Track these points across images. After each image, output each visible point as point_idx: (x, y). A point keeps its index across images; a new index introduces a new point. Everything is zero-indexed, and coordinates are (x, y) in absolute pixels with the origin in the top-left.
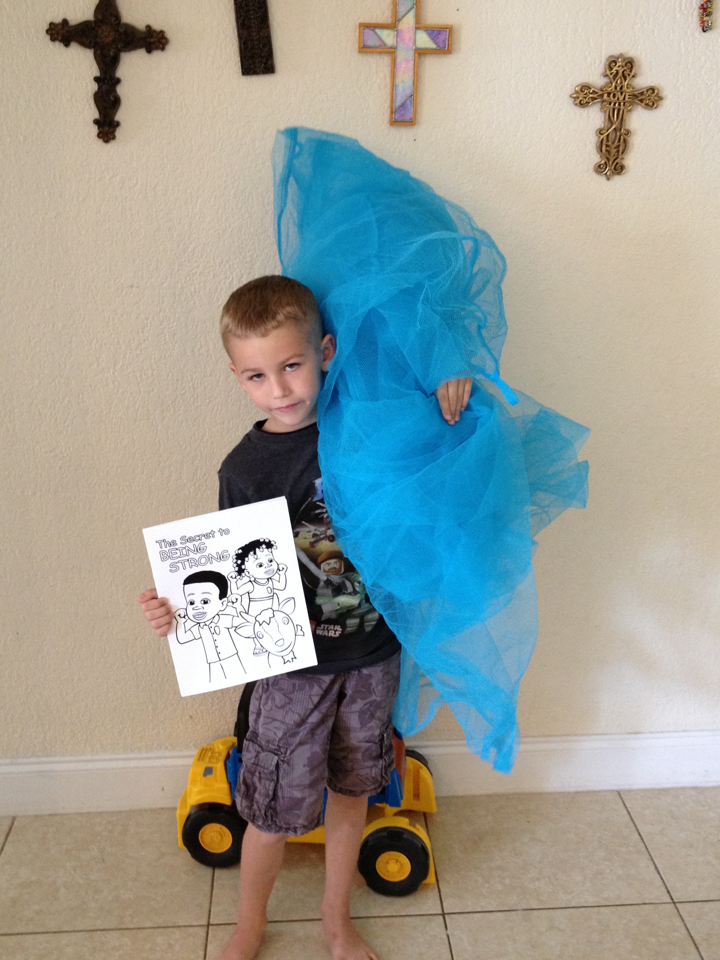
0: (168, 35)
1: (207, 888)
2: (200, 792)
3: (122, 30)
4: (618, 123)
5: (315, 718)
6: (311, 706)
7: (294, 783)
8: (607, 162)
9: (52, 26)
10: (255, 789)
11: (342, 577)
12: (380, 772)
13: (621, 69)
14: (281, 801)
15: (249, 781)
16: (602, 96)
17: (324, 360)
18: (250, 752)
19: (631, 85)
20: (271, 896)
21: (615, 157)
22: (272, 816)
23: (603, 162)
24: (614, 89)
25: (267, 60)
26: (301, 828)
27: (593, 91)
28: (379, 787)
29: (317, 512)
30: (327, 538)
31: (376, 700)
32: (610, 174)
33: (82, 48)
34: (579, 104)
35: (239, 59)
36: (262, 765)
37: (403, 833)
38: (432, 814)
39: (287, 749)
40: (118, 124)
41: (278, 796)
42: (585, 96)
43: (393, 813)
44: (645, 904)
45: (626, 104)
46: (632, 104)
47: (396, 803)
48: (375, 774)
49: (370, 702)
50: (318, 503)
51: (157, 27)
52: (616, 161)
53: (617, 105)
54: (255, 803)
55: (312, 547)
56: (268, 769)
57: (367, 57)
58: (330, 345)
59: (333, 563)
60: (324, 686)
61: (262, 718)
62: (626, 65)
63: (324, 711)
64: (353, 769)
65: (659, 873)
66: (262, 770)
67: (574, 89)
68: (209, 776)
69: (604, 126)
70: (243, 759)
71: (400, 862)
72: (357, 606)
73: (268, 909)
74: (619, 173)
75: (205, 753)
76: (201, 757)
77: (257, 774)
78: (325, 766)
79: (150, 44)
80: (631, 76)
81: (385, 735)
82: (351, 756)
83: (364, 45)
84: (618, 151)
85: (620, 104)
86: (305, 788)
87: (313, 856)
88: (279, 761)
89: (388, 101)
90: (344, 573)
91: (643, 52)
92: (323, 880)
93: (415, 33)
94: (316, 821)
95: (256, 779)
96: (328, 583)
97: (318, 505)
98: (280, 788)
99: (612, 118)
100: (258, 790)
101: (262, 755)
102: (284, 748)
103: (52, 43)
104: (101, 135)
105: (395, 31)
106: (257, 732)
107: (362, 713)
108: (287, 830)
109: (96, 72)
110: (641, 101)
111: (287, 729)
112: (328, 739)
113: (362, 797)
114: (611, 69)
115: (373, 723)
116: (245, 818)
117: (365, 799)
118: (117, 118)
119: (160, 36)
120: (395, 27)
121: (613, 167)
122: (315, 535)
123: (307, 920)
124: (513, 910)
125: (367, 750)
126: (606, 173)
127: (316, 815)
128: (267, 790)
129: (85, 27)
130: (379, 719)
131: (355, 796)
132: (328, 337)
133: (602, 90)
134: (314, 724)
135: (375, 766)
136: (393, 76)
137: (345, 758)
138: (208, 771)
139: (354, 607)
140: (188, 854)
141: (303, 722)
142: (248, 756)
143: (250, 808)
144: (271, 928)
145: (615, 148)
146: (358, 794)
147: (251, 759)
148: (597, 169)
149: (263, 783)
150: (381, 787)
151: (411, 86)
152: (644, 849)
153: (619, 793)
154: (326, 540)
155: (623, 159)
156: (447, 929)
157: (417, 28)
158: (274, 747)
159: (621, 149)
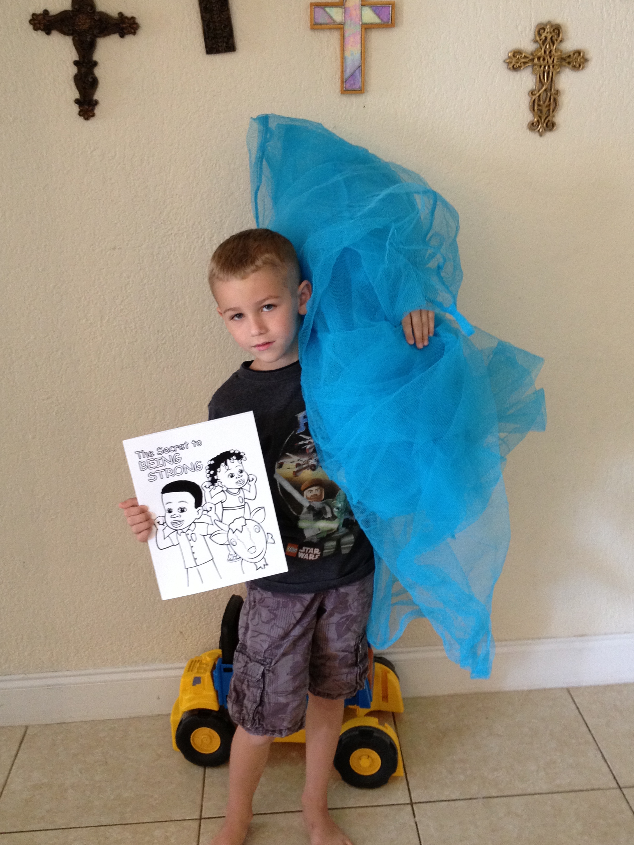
0: (139, 21)
1: (200, 786)
2: (190, 700)
3: (97, 18)
4: (548, 85)
5: (297, 631)
6: (294, 621)
7: (279, 690)
8: (540, 120)
9: (34, 17)
10: (245, 695)
11: (323, 503)
12: (355, 679)
13: (549, 35)
14: (267, 706)
15: (238, 688)
16: (533, 60)
17: (301, 304)
18: (240, 662)
19: (558, 49)
20: (257, 791)
21: (546, 115)
22: (259, 720)
23: (536, 120)
24: (543, 54)
25: (228, 39)
26: (285, 730)
27: (525, 56)
28: (355, 691)
29: (300, 443)
30: (309, 468)
31: (351, 615)
32: (542, 130)
33: (63, 35)
34: (512, 68)
35: (203, 40)
36: (250, 673)
37: (373, 732)
38: (399, 714)
39: (272, 659)
40: (96, 103)
41: (264, 702)
42: (517, 61)
43: (363, 715)
44: (593, 790)
45: (555, 67)
46: (560, 66)
47: (366, 705)
48: (351, 679)
49: (347, 616)
50: (301, 435)
51: (128, 13)
52: (547, 120)
53: (546, 68)
54: (244, 708)
55: (295, 476)
56: (255, 677)
57: (319, 34)
58: (306, 290)
59: (315, 490)
60: (306, 603)
61: (250, 632)
62: (554, 30)
63: (305, 625)
64: (330, 675)
65: (606, 761)
66: (250, 678)
67: (507, 54)
68: (197, 685)
69: (536, 88)
70: (233, 669)
71: (371, 758)
72: (336, 529)
73: (254, 802)
74: (551, 130)
75: (194, 664)
76: (190, 668)
77: (246, 682)
78: (307, 674)
79: (123, 29)
80: (559, 41)
81: (360, 646)
82: (328, 664)
83: (315, 23)
84: (549, 110)
85: (549, 67)
86: (290, 694)
87: (294, 754)
88: (265, 671)
89: (339, 73)
90: (324, 500)
91: (569, 20)
92: (303, 775)
93: (361, 10)
94: (299, 724)
95: (245, 687)
96: (311, 508)
97: (301, 437)
98: (267, 695)
99: (542, 80)
100: (247, 697)
101: (250, 665)
102: (270, 658)
103: (36, 32)
104: (82, 114)
105: (342, 8)
106: (246, 644)
107: (339, 625)
108: (273, 732)
109: (75, 56)
110: (569, 63)
111: (272, 642)
112: (308, 649)
113: (339, 699)
114: (540, 35)
115: (350, 635)
116: (235, 722)
117: (341, 702)
118: (96, 97)
119: (132, 21)
120: (343, 5)
121: (545, 125)
122: (298, 465)
123: (289, 812)
124: (475, 799)
125: (343, 658)
126: (539, 131)
127: (300, 718)
128: (255, 696)
129: (63, 15)
130: (355, 632)
131: (333, 698)
132: (304, 283)
133: (532, 54)
134: (296, 637)
135: (351, 673)
136: (343, 50)
137: (324, 665)
138: (197, 681)
139: (333, 531)
140: (182, 756)
141: (286, 635)
142: (237, 666)
143: (240, 712)
144: (257, 820)
145: (547, 107)
146: (335, 697)
147: (240, 669)
148: (530, 127)
149: (251, 691)
150: (356, 692)
151: (360, 58)
152: (591, 740)
153: (568, 690)
154: (308, 470)
155: (553, 116)
156: (415, 817)
157: (363, 5)
158: (260, 658)
159: (552, 108)
